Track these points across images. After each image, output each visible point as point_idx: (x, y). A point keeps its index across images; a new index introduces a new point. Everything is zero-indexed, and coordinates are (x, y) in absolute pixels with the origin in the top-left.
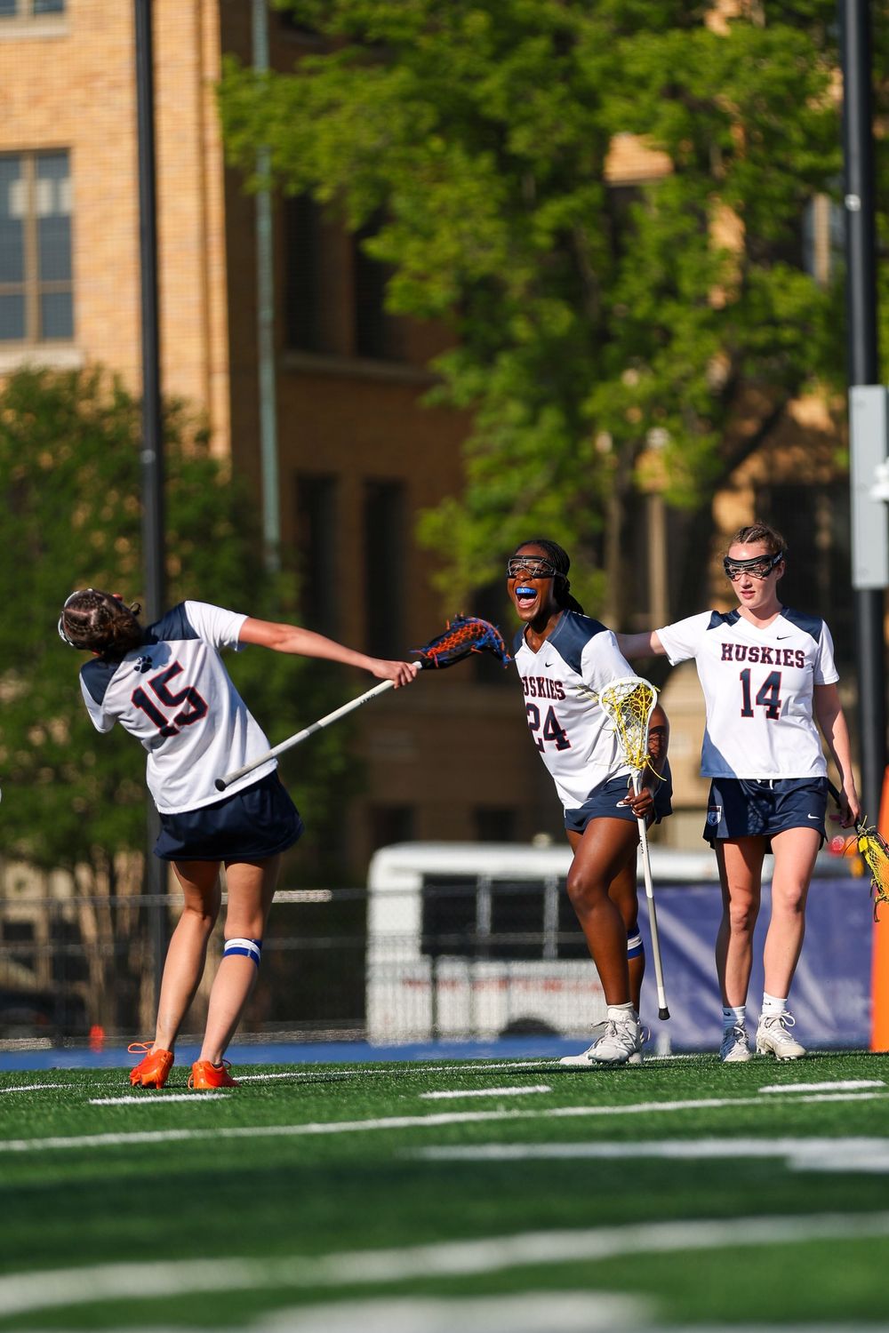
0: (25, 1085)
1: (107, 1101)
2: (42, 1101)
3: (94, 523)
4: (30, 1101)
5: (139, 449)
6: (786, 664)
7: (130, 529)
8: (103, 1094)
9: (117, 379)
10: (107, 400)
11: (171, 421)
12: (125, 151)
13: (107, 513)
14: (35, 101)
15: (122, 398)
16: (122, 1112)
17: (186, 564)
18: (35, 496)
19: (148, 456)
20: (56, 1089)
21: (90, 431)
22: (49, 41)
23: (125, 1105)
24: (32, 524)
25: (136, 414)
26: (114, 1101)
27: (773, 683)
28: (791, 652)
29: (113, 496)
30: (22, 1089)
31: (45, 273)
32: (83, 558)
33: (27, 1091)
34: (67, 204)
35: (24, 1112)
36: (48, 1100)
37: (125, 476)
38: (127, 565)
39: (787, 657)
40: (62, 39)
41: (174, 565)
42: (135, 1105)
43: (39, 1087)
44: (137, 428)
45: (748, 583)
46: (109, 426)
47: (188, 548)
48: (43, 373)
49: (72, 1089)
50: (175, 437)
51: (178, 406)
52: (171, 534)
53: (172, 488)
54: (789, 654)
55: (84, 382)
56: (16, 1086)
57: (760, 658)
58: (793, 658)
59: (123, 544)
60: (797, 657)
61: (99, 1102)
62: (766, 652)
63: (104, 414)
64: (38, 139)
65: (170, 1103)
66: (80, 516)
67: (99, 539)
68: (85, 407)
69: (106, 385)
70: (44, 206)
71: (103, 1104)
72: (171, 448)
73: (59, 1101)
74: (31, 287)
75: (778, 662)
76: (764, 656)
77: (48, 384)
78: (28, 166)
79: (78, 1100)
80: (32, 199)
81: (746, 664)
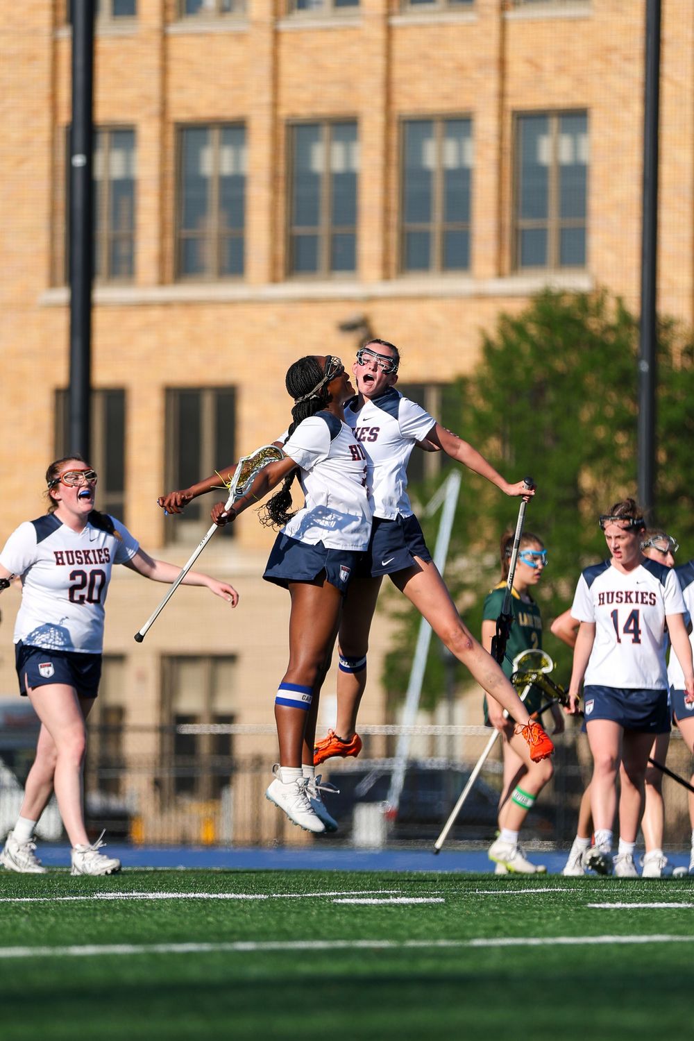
0: (536, 889)
1: (602, 906)
2: (551, 903)
3: (599, 419)
4: (541, 902)
5: (638, 359)
6: (642, 602)
7: (628, 425)
8: (599, 899)
9: (620, 300)
10: (611, 317)
11: (663, 336)
12: (635, 112)
13: (610, 412)
14: (561, 70)
15: (624, 316)
16: (615, 915)
17: (671, 454)
18: (551, 396)
19: (644, 367)
20: (561, 892)
21: (595, 343)
22: (573, 20)
23: (616, 909)
24: (546, 418)
25: (634, 331)
26: (608, 905)
27: (634, 616)
28: (647, 594)
29: (613, 396)
30: (534, 891)
31: (564, 211)
32: (588, 449)
33: (538, 893)
34: (585, 156)
35: (537, 912)
36: (556, 902)
37: (625, 381)
38: (625, 454)
39: (643, 598)
40: (586, 19)
41: (662, 456)
42: (625, 909)
43: (548, 890)
44: (635, 342)
45: (617, 546)
46: (611, 338)
47: (673, 443)
48: (563, 294)
49: (574, 893)
50: (666, 351)
51: (669, 325)
52: (661, 429)
53: (662, 393)
54: (645, 595)
55: (593, 301)
56: (529, 888)
57: (624, 600)
58: (647, 599)
59: (621, 438)
60: (650, 597)
61: (597, 906)
62: (628, 595)
63: (609, 328)
64: (562, 102)
65: (653, 909)
66: (586, 414)
67: (601, 432)
68: (593, 324)
69: (611, 304)
70: (566, 156)
71: (600, 908)
72: (662, 361)
73: (564, 903)
74: (553, 222)
75: (637, 602)
76: (627, 597)
77: (567, 302)
78: (554, 123)
79: (579, 903)
80: (556, 150)
81: (614, 606)
